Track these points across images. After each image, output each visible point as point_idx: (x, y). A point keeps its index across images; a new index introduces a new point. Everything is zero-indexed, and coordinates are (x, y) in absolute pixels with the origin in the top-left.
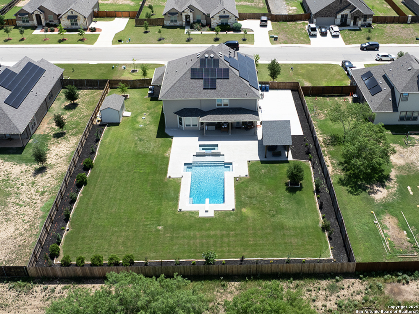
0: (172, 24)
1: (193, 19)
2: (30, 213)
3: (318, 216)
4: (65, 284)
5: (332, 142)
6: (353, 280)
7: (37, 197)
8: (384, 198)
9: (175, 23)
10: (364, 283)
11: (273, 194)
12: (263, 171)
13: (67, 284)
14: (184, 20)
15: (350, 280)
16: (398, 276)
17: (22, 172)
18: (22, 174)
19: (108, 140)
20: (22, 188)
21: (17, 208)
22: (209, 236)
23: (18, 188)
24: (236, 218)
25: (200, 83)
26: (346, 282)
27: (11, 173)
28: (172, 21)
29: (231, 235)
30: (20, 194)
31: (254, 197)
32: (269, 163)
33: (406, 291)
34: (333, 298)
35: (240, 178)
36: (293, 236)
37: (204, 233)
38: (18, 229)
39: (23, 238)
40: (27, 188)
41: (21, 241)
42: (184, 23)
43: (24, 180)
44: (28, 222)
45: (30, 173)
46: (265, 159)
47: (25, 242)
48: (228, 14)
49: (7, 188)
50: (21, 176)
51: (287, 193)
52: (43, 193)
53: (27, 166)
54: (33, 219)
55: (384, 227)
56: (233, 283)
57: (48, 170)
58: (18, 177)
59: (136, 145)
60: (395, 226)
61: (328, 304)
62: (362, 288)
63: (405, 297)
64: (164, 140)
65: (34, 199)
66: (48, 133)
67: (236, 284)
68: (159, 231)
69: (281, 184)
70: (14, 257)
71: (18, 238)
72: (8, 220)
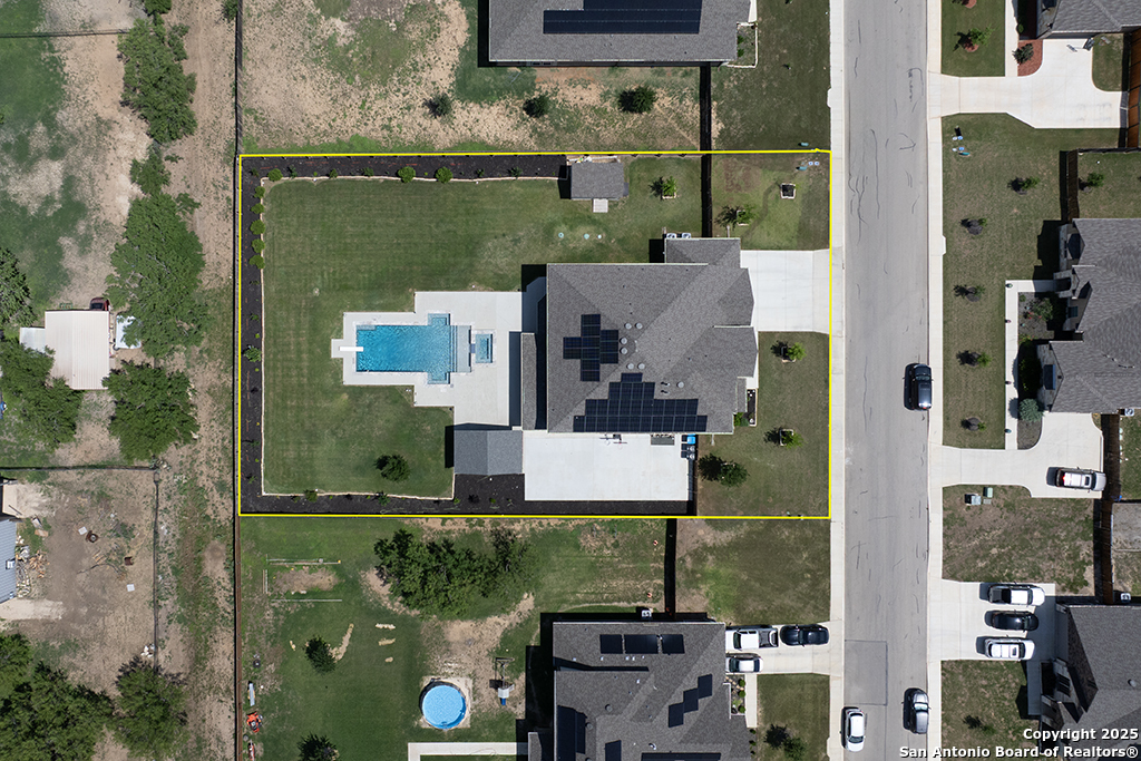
2: (348, 123)
3: (334, 491)
7: (379, 123)
8: (370, 585)
11: (378, 437)
17: (434, 83)
18: (430, 84)
20: (397, 96)
21: (356, 104)
22: (299, 352)
23: (399, 90)
25: (576, 332)
27: (431, 69)
29: (301, 379)
30: (386, 98)
31: (370, 411)
33: (216, 564)
34: (209, 484)
35: (412, 394)
37: (305, 347)
38: (318, 118)
39: (303, 130)
40: (398, 103)
41: (299, 129)
43: (415, 93)
44: (331, 127)
45: (431, 95)
49: (399, 74)
50: (426, 85)
51: (376, 456)
52: (388, 128)
53: (447, 86)
54: (335, 132)
55: (312, 570)
57: (439, 118)
58: (423, 81)
59: (500, 236)
60: (315, 583)
61: (204, 477)
62: (223, 518)
63: (208, 561)
64: (518, 278)
65: (374, 120)
66: (539, 90)
68: (312, 291)
70: (274, 129)
71: (302, 124)
72: (335, 101)
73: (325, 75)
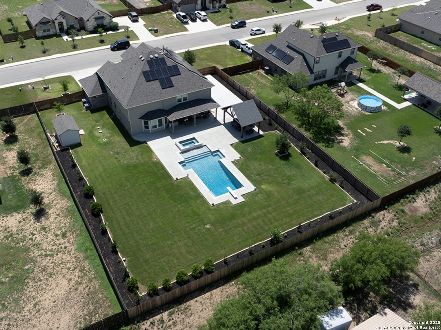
0: (45, 34)
1: (67, 26)
2: (68, 259)
3: (319, 173)
4: (168, 310)
5: (279, 111)
6: (382, 212)
7: (62, 241)
8: (350, 144)
9: (48, 33)
10: (390, 211)
11: (273, 166)
12: (249, 149)
13: (170, 309)
14: (58, 28)
15: (381, 213)
16: (408, 198)
17: (20, 222)
18: (21, 224)
19: (84, 162)
20: (36, 238)
21: (50, 260)
22: (254, 219)
23: (31, 239)
24: (262, 195)
25: (156, 84)
26: (380, 215)
27: (9, 227)
28: (44, 31)
29: (271, 211)
30: (39, 244)
31: (261, 174)
32: (248, 142)
33: (418, 207)
34: (380, 231)
35: (236, 161)
36: (316, 194)
37: (249, 217)
38: (71, 279)
39: (84, 286)
40: (41, 236)
41: (84, 289)
42: (58, 31)
43: (31, 229)
44: (75, 268)
45: (30, 220)
46: (242, 139)
47: (90, 289)
48: (102, 15)
49: (18, 243)
50: (22, 226)
51: (283, 162)
52: (64, 235)
53: (20, 215)
54: (79, 264)
55: (369, 166)
56: (305, 249)
57: (47, 210)
58: (20, 228)
59: (118, 160)
60: (375, 163)
62: (391, 216)
63: (421, 211)
64: (140, 147)
65: (60, 244)
66: (13, 174)
67: (308, 248)
68: (209, 229)
69: (273, 156)
70: (92, 307)
71: (80, 288)
72: (51, 275)
73: (30, 289)
